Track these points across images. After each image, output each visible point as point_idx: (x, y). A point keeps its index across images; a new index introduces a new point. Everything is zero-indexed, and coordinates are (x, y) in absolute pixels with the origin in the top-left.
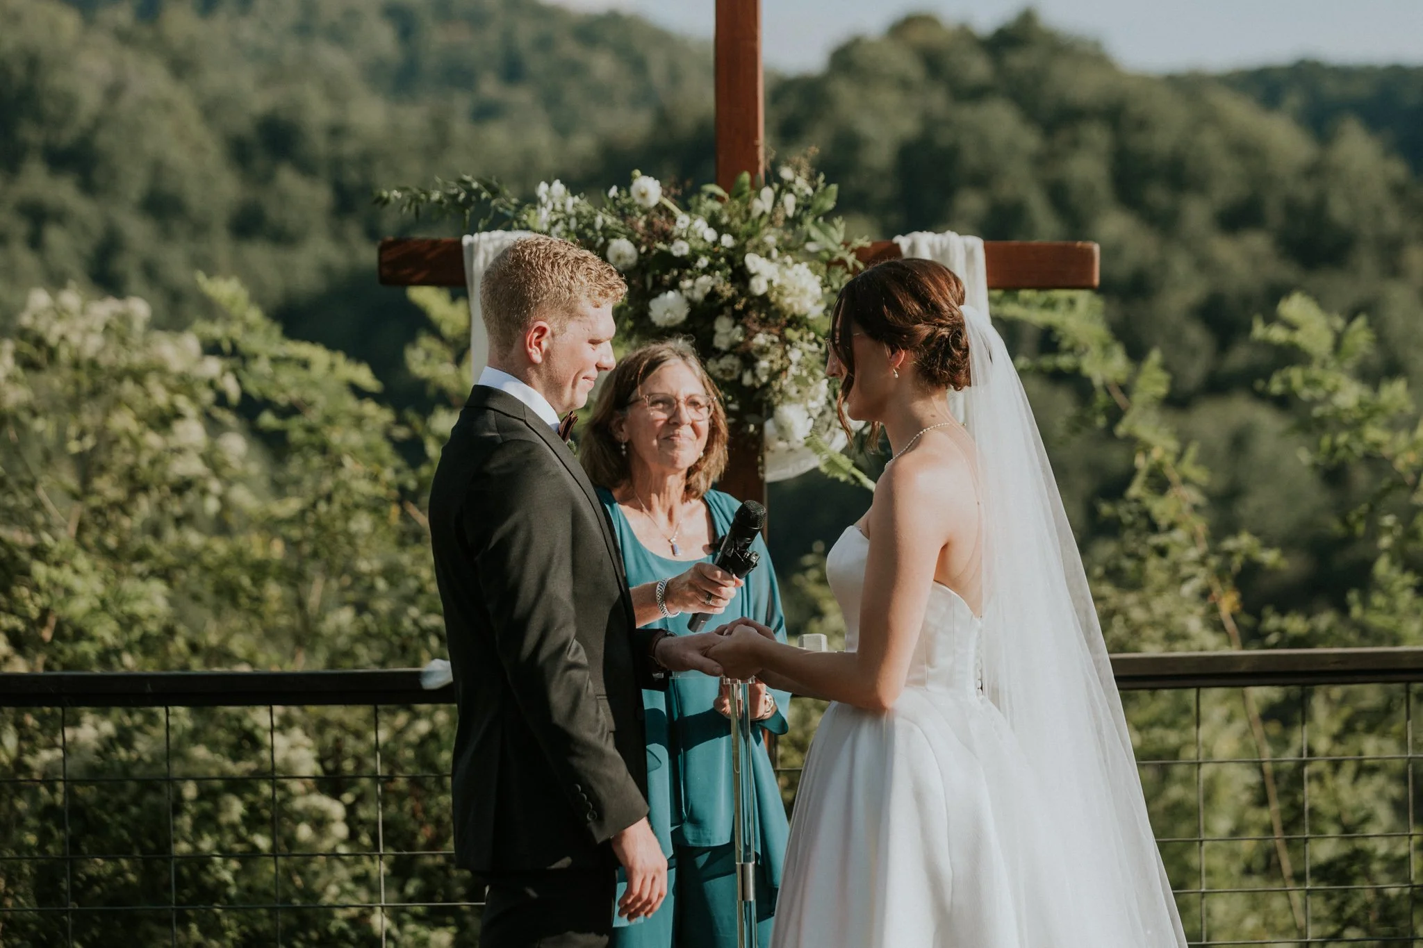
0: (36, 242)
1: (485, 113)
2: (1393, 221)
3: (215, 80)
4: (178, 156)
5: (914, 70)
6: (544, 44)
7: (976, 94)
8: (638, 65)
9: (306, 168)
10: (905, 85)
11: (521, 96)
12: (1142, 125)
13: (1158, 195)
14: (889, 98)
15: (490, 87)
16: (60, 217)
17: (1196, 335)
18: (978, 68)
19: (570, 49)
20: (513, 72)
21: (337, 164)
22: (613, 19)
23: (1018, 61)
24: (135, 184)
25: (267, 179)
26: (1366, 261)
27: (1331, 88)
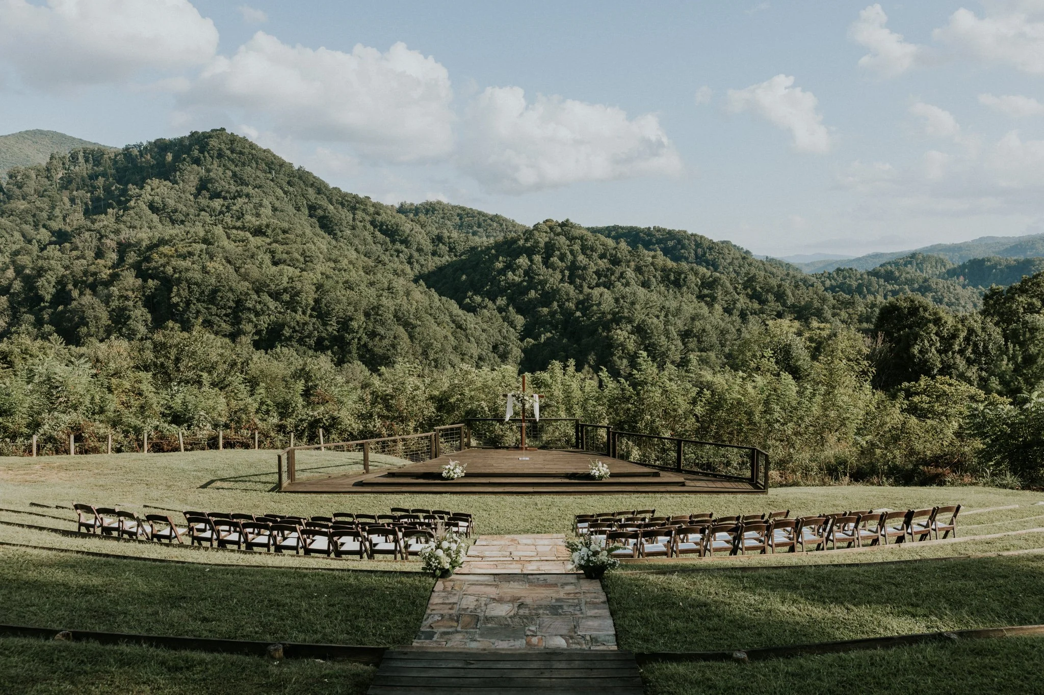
0: (398, 256)
1: (474, 234)
2: (628, 257)
3: (429, 229)
4: (422, 241)
5: (549, 230)
6: (485, 221)
7: (558, 234)
8: (501, 225)
9: (443, 244)
10: (546, 232)
11: (481, 230)
12: (586, 240)
13: (588, 252)
14: (545, 234)
15: (475, 228)
16: (402, 252)
17: (594, 276)
18: (559, 230)
19: (489, 221)
20: (479, 226)
21: (449, 243)
22: (496, 216)
23: (566, 228)
24: (415, 247)
25: (437, 246)
26: (624, 265)
27: (620, 230)
